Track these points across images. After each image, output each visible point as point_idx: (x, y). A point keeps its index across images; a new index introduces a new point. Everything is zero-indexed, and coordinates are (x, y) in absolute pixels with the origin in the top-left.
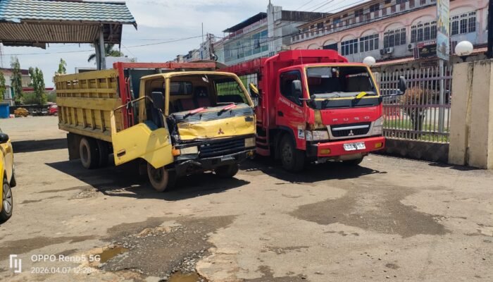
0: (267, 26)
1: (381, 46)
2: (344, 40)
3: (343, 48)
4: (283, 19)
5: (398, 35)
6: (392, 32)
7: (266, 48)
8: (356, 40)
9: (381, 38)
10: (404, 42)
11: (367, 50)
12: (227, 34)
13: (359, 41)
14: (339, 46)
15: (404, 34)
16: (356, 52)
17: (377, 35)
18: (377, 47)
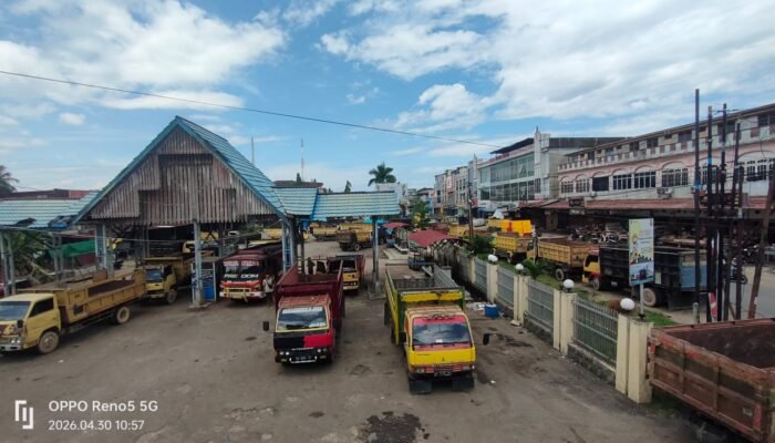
0: (533, 153)
1: (659, 185)
2: (617, 174)
3: (615, 182)
4: (550, 147)
5: (678, 175)
6: (672, 171)
7: (531, 173)
8: (630, 176)
9: (659, 177)
10: (685, 183)
11: (642, 186)
12: (494, 156)
13: (633, 177)
14: (611, 180)
15: (685, 175)
16: (630, 187)
17: (654, 173)
18: (654, 185)
